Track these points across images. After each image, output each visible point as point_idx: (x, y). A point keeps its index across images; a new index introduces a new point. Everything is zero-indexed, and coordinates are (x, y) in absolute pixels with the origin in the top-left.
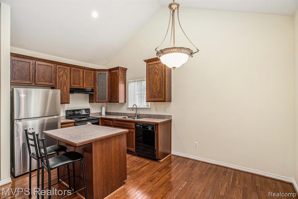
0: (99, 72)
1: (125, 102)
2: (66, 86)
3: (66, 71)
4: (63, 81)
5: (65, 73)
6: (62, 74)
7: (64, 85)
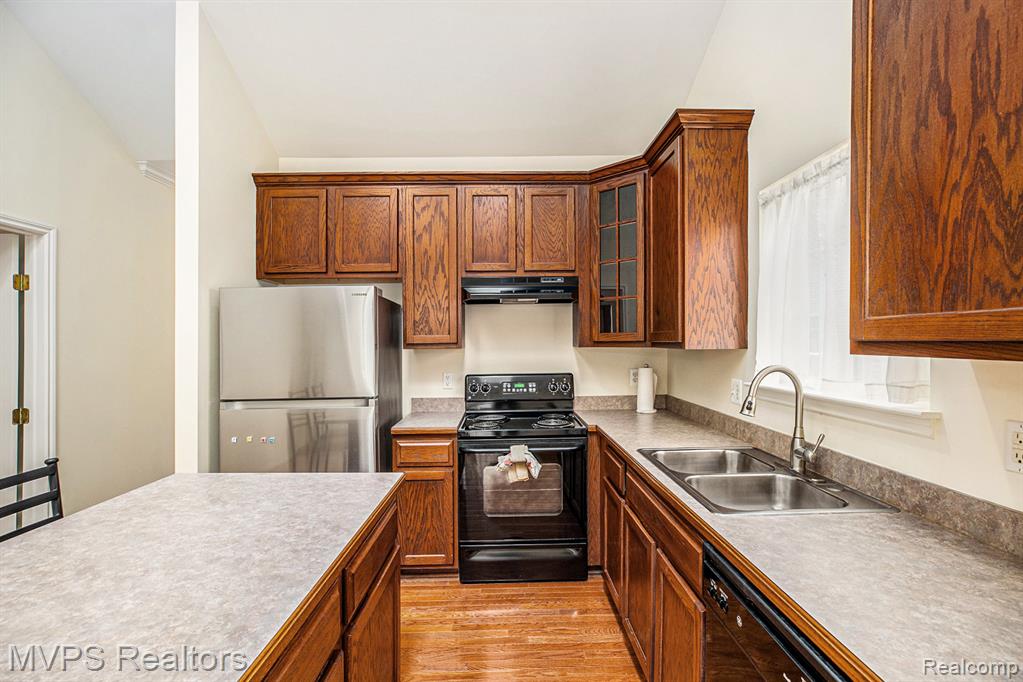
0: (604, 186)
1: (743, 344)
2: (443, 271)
3: (445, 207)
4: (431, 252)
5: (442, 214)
6: (430, 223)
7: (436, 269)
